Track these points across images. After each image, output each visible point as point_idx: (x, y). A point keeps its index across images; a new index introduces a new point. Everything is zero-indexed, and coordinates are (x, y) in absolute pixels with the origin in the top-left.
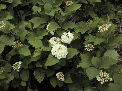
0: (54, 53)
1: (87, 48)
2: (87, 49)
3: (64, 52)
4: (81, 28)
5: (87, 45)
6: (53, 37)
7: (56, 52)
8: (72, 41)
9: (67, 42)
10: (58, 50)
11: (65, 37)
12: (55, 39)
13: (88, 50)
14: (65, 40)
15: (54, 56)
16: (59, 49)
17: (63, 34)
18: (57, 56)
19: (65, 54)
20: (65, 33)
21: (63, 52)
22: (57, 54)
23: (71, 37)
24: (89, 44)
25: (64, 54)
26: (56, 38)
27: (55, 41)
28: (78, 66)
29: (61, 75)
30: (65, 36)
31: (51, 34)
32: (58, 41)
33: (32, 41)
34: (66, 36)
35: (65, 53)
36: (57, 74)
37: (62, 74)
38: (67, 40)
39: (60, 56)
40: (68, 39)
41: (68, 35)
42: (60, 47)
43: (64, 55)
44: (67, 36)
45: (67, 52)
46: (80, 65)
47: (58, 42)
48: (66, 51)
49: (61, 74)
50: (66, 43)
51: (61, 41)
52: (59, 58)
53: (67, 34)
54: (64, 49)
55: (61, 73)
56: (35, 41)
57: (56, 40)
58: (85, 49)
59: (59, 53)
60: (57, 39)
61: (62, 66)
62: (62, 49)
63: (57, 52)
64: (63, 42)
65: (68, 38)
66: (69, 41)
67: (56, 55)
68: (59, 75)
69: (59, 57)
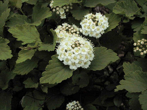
0: (63, 56)
1: (140, 48)
2: (140, 50)
3: (85, 53)
4: (125, 7)
5: (139, 41)
6: (63, 24)
7: (67, 54)
8: (104, 32)
9: (94, 35)
10: (71, 48)
11: (90, 23)
12: (67, 28)
13: (143, 51)
14: (89, 30)
15: (63, 61)
16: (74, 46)
17: (85, 16)
18: (69, 63)
19: (88, 59)
20: (89, 16)
21: (83, 53)
22: (69, 57)
23: (103, 23)
24: (143, 39)
25: (86, 58)
26: (69, 26)
27: (67, 30)
28: (118, 88)
29: (78, 108)
30: (88, 21)
31: (59, 16)
32: (72, 31)
33: (16, 29)
34: (91, 20)
35: (89, 56)
36: (68, 105)
37: (79, 104)
38: (93, 30)
39: (77, 61)
40: (96, 28)
41: (96, 20)
42: (77, 43)
43: (86, 60)
44: (94, 21)
45: (93, 56)
46: (123, 85)
47: (74, 34)
48: (91, 52)
49: (76, 106)
50: (90, 36)
51: (81, 31)
52: (75, 68)
53: (94, 16)
54: (86, 47)
55: (76, 104)
56: (25, 29)
57: (70, 30)
58: (135, 51)
59: (73, 55)
60: (72, 28)
61: (80, 87)
62: (81, 45)
63: (68, 52)
64: (84, 33)
65: (97, 25)
66: (98, 32)
67: (67, 60)
68: (73, 107)
69: (74, 64)
